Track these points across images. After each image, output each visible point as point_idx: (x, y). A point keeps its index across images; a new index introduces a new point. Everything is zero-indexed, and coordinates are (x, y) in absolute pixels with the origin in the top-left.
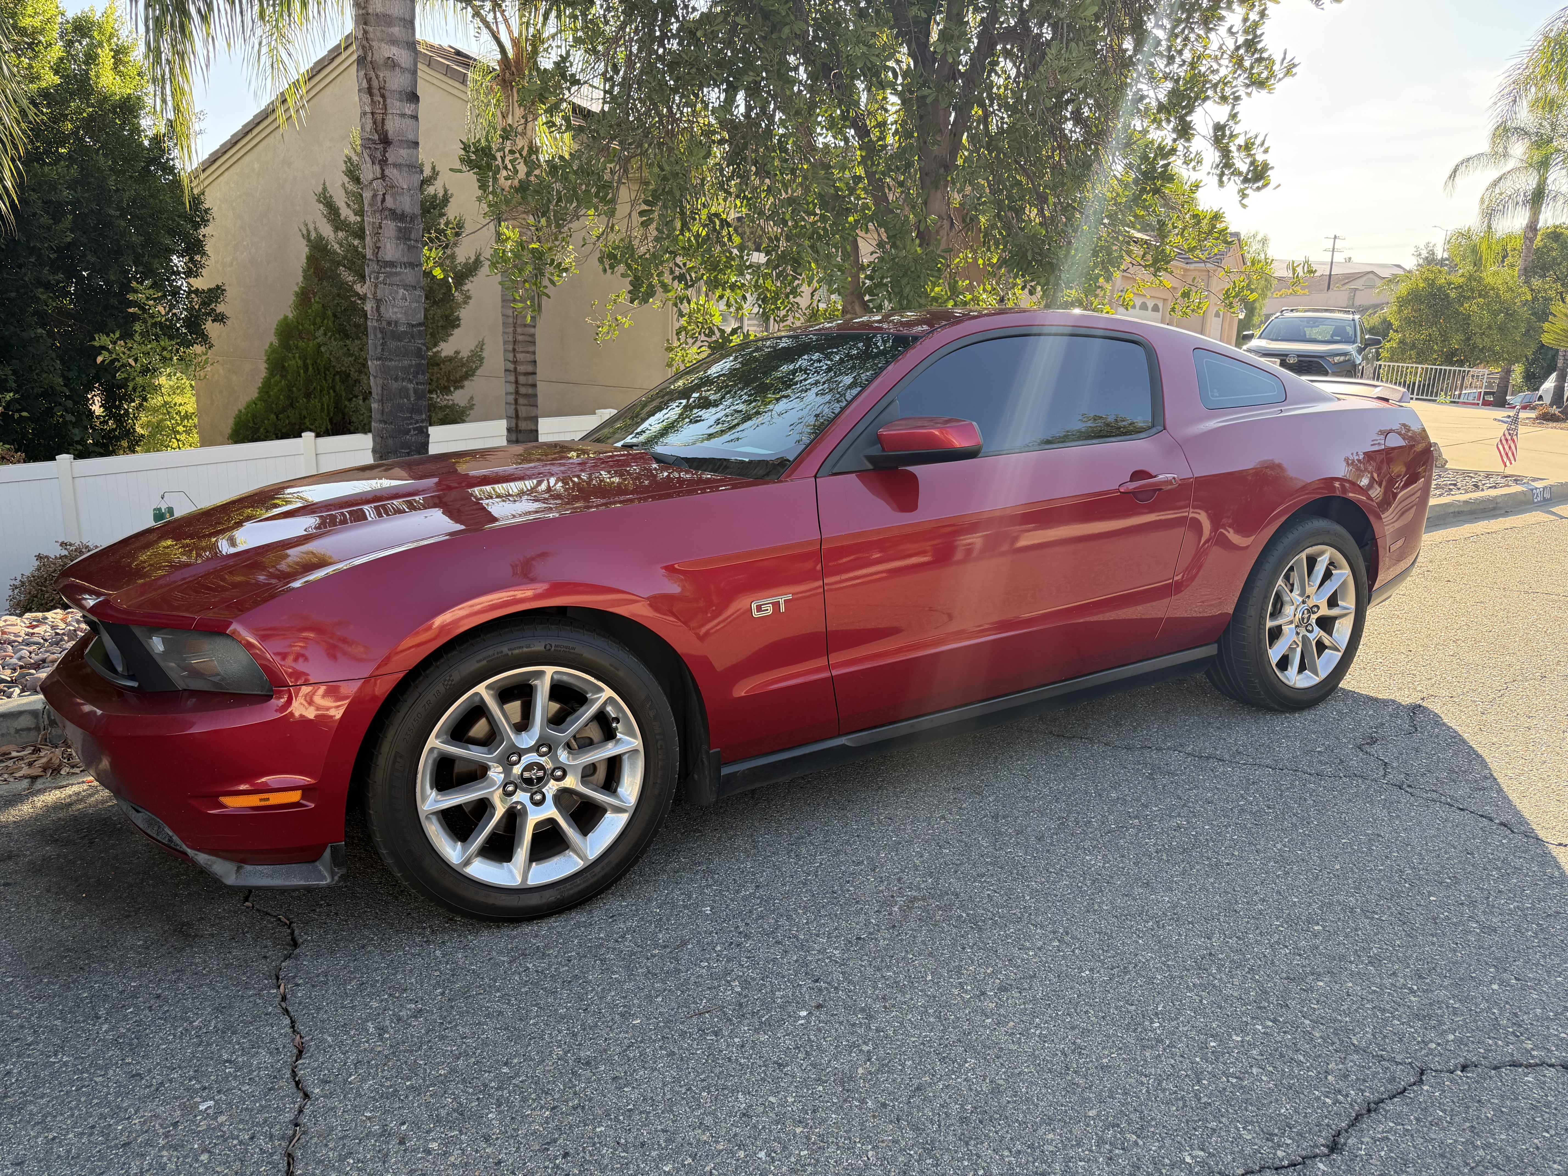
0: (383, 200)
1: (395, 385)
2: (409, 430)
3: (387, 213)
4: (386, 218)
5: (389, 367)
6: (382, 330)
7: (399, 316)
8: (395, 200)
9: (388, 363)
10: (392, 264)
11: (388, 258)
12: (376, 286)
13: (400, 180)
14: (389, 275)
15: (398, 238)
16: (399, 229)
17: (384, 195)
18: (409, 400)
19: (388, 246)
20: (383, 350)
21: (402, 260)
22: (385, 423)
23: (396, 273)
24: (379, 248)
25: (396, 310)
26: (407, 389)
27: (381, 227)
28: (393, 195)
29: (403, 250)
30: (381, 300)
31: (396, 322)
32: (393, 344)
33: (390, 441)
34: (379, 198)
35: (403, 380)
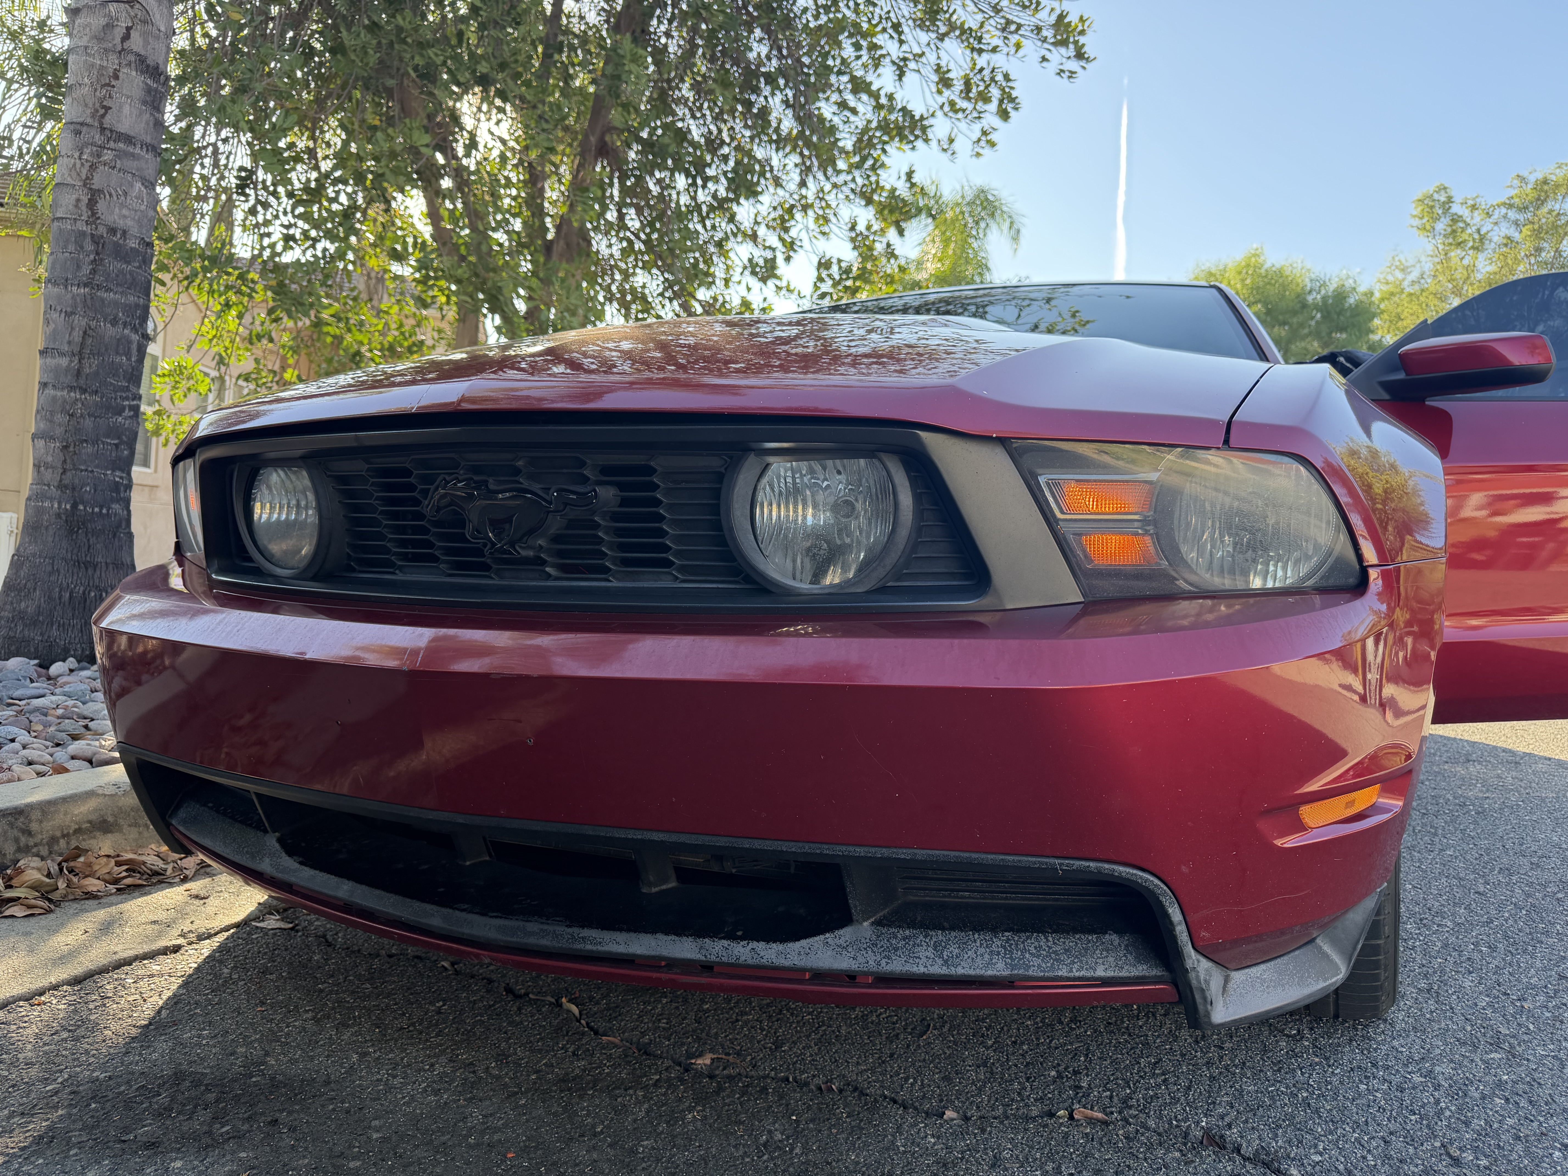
0: (126, 37)
1: (110, 331)
2: (123, 409)
3: (132, 58)
4: (129, 64)
5: (102, 300)
6: (96, 240)
7: (129, 223)
8: (146, 43)
9: (101, 294)
10: (129, 139)
11: (124, 127)
12: (93, 167)
13: (158, 16)
14: (121, 155)
15: (144, 103)
16: (149, 90)
17: (128, 29)
18: (129, 359)
19: (126, 109)
20: (94, 271)
21: (143, 137)
22: (84, 391)
23: (133, 155)
24: (107, 109)
25: (125, 212)
26: (130, 342)
27: (117, 77)
28: (145, 35)
29: (147, 123)
30: (100, 191)
31: (124, 232)
32: (113, 266)
33: (88, 423)
34: (119, 32)
35: (125, 325)
